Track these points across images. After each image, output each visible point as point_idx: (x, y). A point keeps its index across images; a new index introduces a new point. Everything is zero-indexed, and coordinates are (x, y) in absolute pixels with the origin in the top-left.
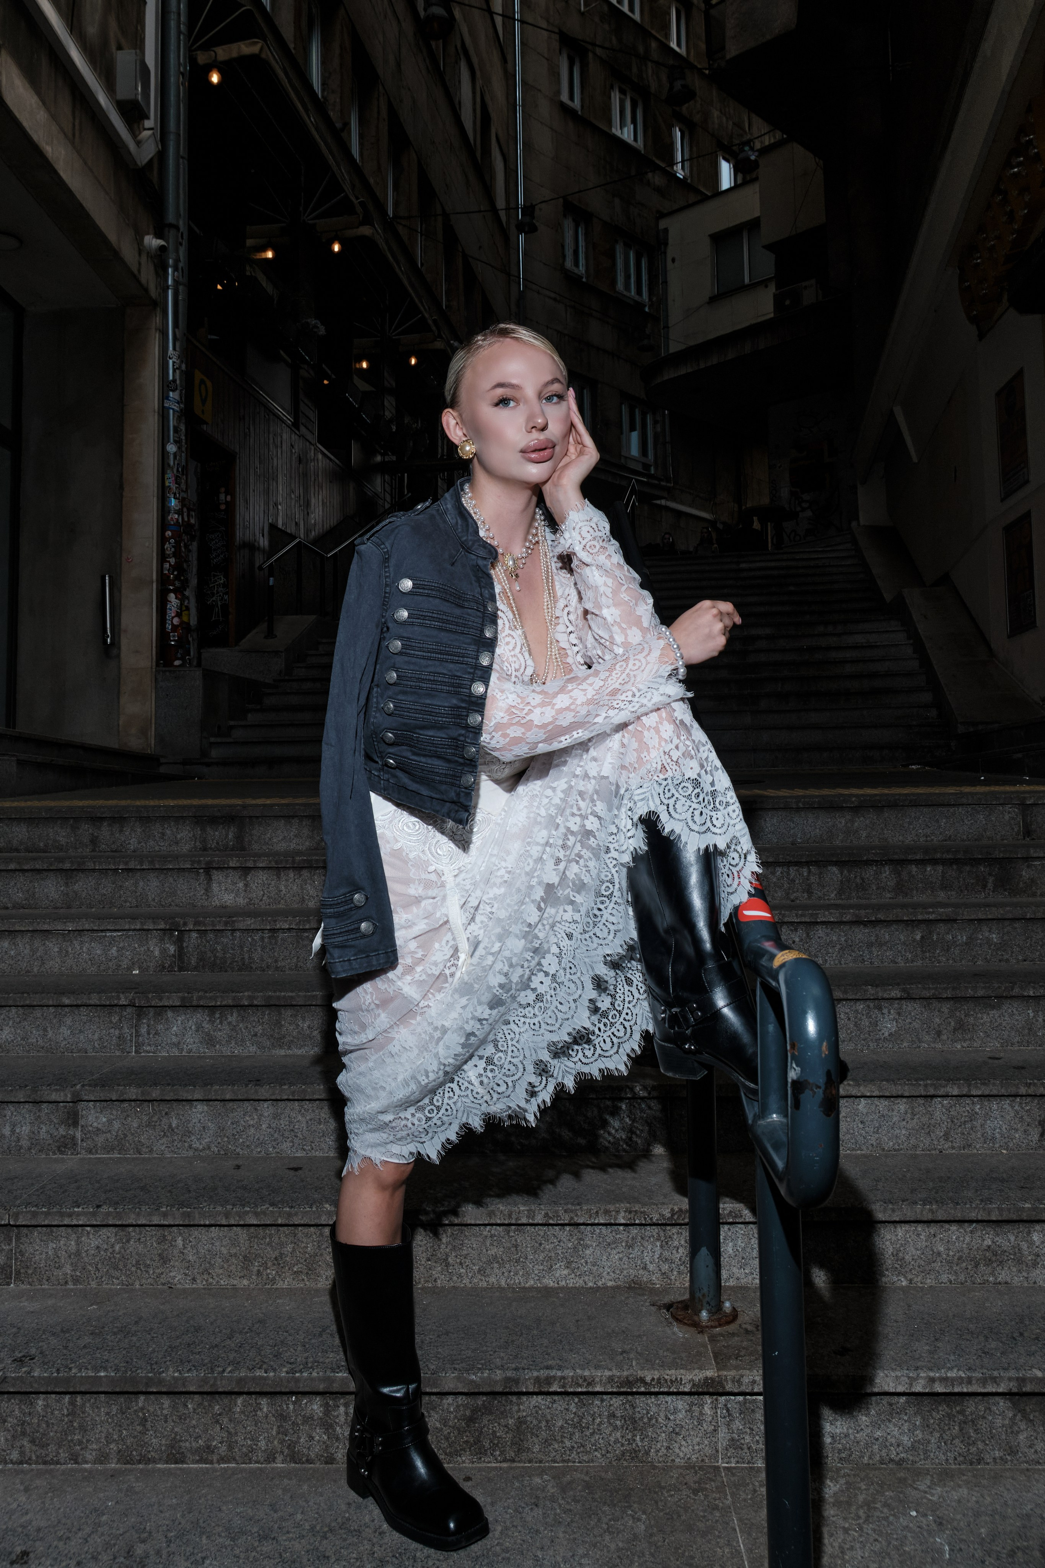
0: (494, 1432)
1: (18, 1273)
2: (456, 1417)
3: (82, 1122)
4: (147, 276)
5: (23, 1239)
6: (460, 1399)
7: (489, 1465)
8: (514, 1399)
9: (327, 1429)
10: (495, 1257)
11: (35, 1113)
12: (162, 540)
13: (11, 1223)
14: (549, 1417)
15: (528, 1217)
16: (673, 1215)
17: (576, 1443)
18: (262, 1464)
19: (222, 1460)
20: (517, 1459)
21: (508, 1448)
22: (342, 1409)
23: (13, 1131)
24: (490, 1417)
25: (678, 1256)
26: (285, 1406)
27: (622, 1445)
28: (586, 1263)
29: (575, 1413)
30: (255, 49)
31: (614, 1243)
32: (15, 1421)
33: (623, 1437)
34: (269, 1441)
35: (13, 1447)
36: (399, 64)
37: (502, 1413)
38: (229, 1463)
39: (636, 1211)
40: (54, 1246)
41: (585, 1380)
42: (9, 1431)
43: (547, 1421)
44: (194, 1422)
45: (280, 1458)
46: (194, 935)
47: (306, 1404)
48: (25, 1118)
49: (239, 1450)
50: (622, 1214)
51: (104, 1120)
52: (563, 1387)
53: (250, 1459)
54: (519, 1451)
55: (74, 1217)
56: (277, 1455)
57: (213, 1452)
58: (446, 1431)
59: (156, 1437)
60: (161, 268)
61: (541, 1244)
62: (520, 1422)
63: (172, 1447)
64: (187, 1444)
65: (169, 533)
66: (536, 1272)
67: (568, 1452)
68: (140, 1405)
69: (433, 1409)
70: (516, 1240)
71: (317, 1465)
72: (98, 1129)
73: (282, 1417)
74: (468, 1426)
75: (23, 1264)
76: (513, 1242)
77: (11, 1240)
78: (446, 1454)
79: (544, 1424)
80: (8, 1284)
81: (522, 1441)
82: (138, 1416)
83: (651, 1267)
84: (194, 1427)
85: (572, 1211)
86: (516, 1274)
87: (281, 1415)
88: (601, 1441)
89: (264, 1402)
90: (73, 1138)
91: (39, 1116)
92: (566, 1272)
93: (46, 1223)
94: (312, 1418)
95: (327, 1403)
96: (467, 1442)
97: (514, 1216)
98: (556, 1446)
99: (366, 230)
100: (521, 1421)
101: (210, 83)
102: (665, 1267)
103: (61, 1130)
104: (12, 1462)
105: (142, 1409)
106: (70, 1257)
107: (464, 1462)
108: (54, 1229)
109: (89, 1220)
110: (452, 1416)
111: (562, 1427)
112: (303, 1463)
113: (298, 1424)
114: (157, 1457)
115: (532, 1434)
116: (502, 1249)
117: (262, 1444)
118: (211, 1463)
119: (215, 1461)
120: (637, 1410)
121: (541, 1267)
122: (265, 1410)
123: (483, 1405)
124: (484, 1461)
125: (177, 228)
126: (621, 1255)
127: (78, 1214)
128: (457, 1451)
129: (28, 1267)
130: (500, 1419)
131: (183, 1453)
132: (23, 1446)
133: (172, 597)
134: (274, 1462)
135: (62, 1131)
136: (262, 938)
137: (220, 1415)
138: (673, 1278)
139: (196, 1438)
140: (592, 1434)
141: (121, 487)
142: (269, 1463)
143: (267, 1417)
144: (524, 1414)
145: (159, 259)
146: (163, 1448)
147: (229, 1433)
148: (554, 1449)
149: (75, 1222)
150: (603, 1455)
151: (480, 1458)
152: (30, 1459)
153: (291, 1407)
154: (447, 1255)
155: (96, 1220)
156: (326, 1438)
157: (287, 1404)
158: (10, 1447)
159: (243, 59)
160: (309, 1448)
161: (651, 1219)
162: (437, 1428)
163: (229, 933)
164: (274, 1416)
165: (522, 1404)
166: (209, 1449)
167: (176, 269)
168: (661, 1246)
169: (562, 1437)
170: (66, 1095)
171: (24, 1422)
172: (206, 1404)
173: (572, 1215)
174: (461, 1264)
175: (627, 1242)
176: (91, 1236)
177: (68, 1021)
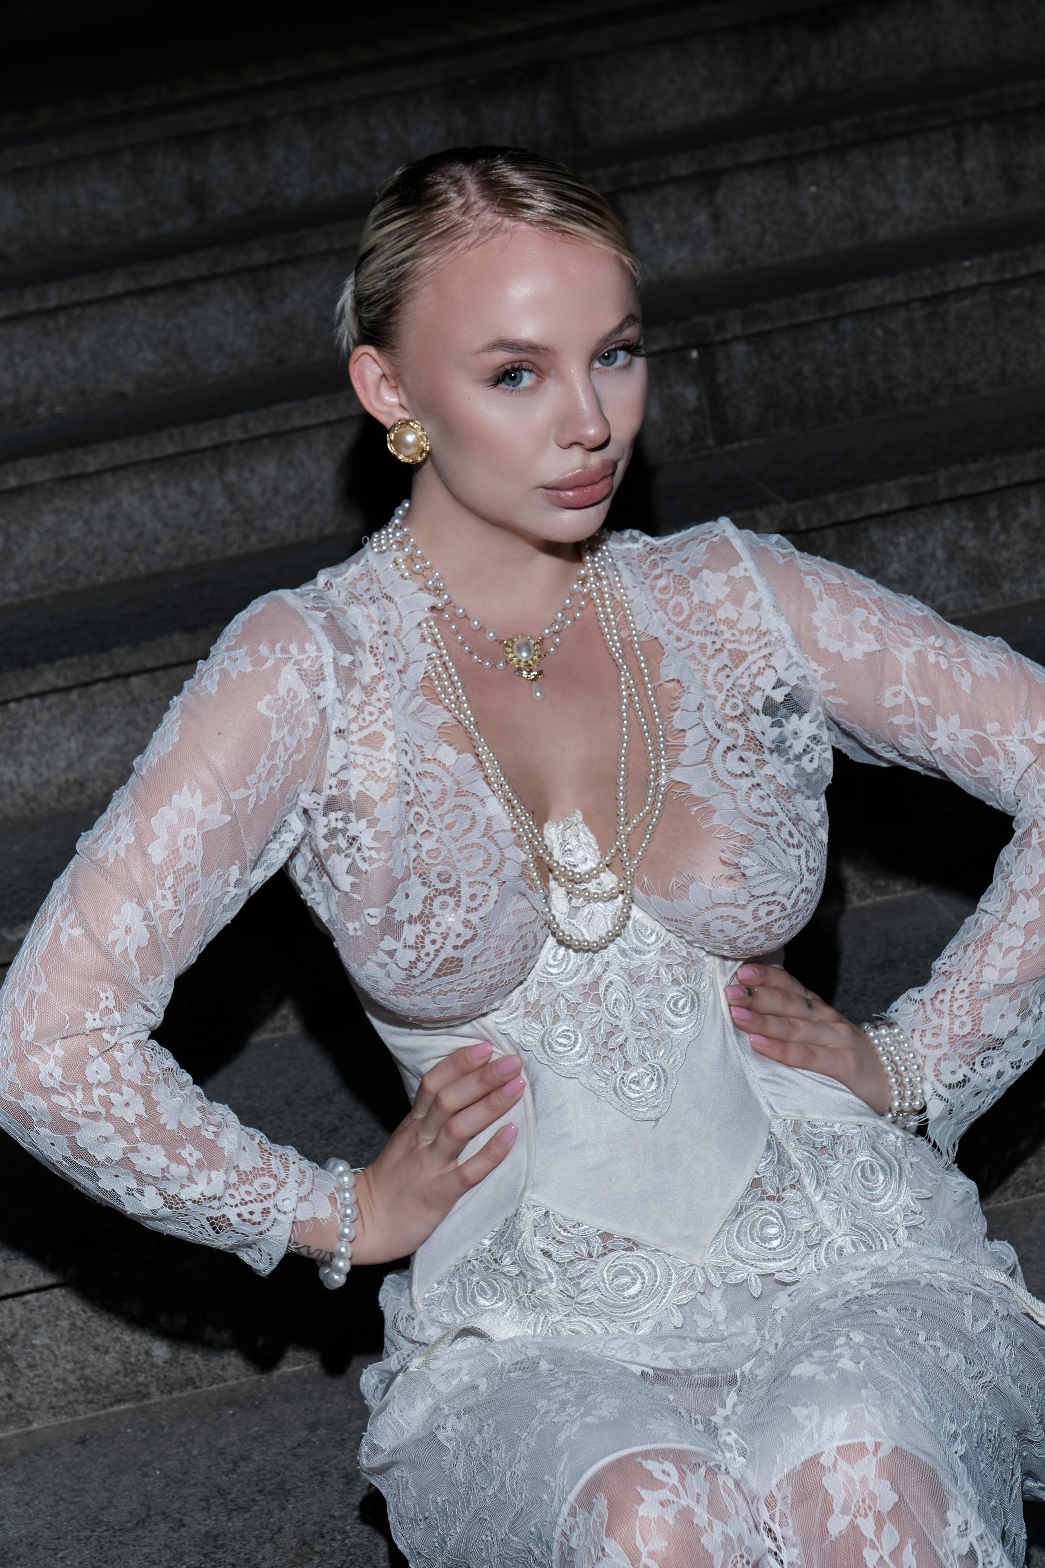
46: (740, 349)
136: (909, 324)
163: (825, 328)
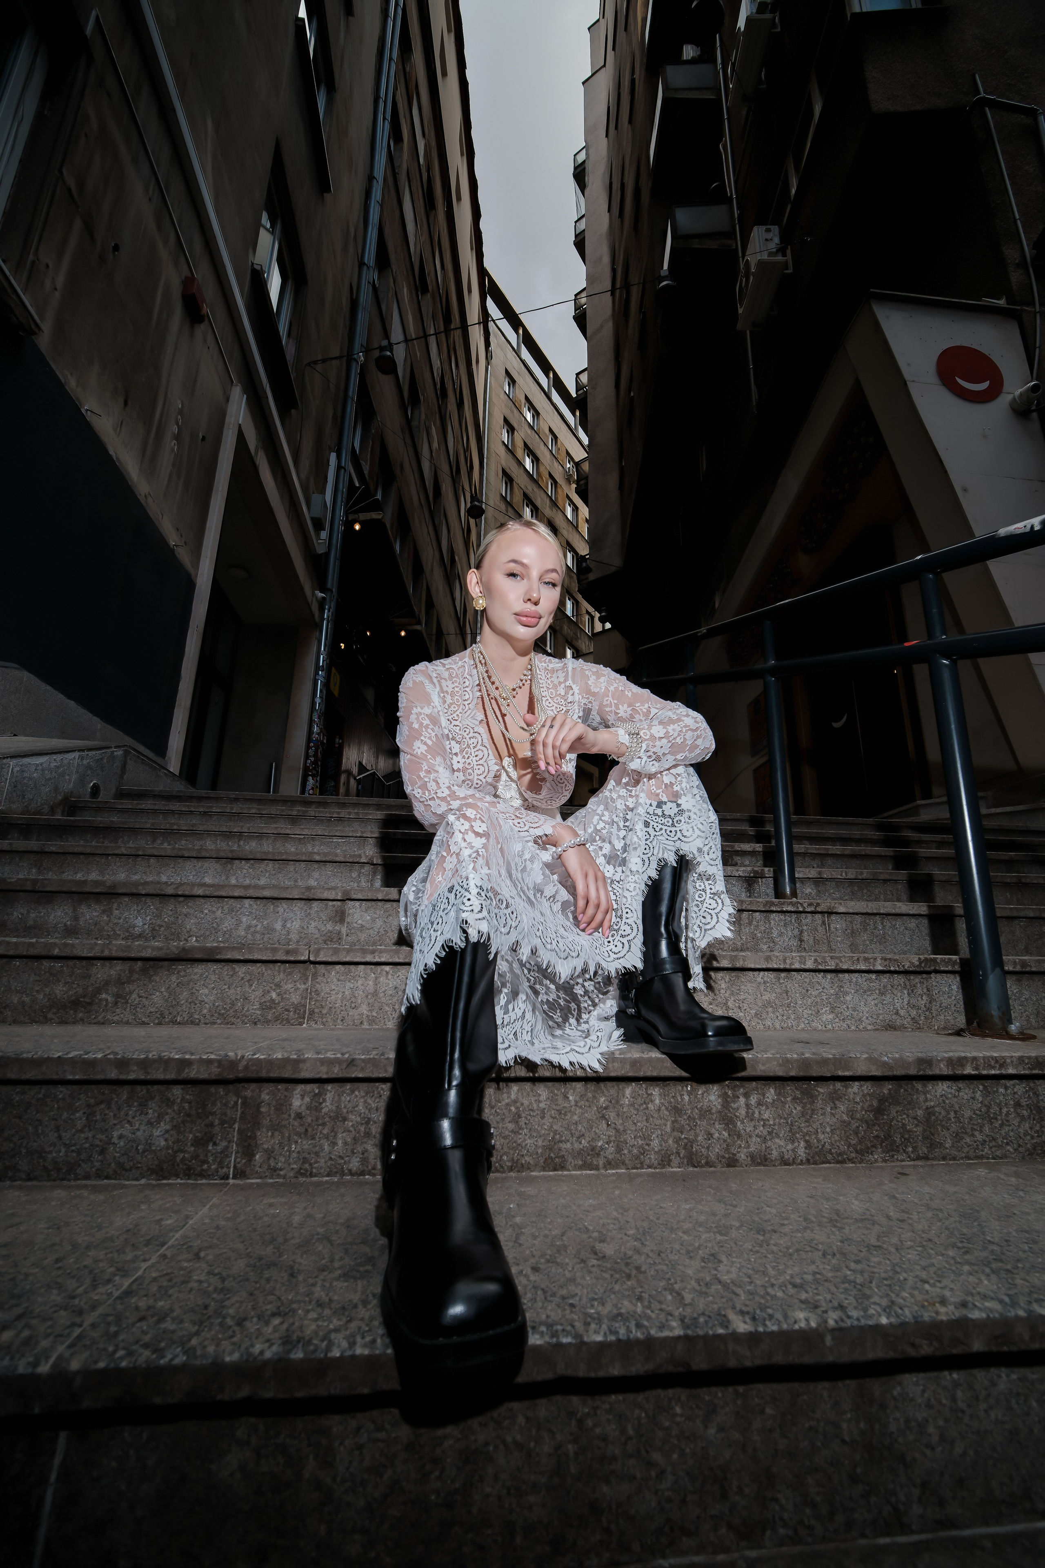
0: (904, 1124)
1: (312, 1013)
2: (863, 1108)
3: (348, 919)
4: (315, 608)
5: (320, 979)
6: (867, 1087)
7: (903, 1163)
8: (919, 1086)
9: (727, 1125)
10: (769, 1002)
11: (306, 911)
12: (308, 747)
13: (312, 959)
14: (957, 1107)
15: (800, 962)
16: (921, 963)
17: (987, 1136)
18: (655, 1168)
19: (609, 1164)
20: (930, 1156)
21: (920, 1144)
22: (742, 1100)
23: (284, 926)
24: (899, 1108)
25: (923, 1002)
26: (679, 1098)
27: (1032, 1138)
28: (848, 1008)
29: (981, 1103)
30: (380, 517)
31: (869, 990)
32: (358, 1119)
33: (1031, 1128)
34: (663, 1139)
35: (353, 1153)
36: (432, 569)
37: (910, 1103)
38: (617, 1168)
39: (890, 959)
40: (352, 986)
41: (997, 1062)
42: (350, 1131)
43: (955, 1112)
44: (576, 1118)
45: (675, 1160)
47: (703, 1094)
48: (296, 915)
49: (630, 1152)
50: (879, 961)
51: (369, 918)
52: (977, 1069)
53: (642, 1163)
54: (932, 1146)
55: (376, 954)
56: (672, 1157)
57: (598, 1155)
58: (854, 1124)
59: (531, 1137)
60: (322, 609)
61: (807, 991)
62: (929, 1114)
63: (551, 1149)
64: (568, 1145)
65: (312, 744)
66: (806, 1016)
67: (980, 1147)
68: (513, 1096)
69: (838, 1099)
70: (786, 987)
71: (719, 1168)
72: (362, 926)
73: (677, 1110)
74: (876, 1119)
75: (318, 1004)
76: (784, 988)
77: (307, 979)
78: (857, 1152)
79: (952, 1115)
80: (301, 1024)
81: (933, 1135)
82: (510, 1110)
83: (902, 1012)
84: (576, 1123)
85: (837, 958)
86: (789, 1018)
87: (675, 1108)
88: (1012, 1134)
89: (656, 1091)
90: (339, 932)
91: (309, 914)
92: (831, 1016)
93: (348, 959)
94: (709, 1111)
95: (726, 1093)
96: (877, 1137)
97: (788, 961)
98: (968, 1140)
99: (418, 627)
100: (929, 1112)
101: (355, 530)
102: (914, 1013)
103: (328, 926)
104: (351, 1173)
105: (515, 1102)
106: (367, 996)
107: (876, 1161)
108: (352, 967)
109: (391, 957)
110: (859, 1107)
111: (971, 1118)
112: (702, 1166)
113: (694, 1119)
114: (531, 1162)
115: (943, 1126)
116: (774, 995)
117: (655, 1143)
118: (597, 1168)
119: (601, 1165)
120: (1041, 1098)
121: (810, 1012)
122: (657, 1102)
123: (890, 1093)
124: (897, 1160)
125: (332, 591)
126: (876, 1002)
127: (381, 952)
128: (868, 1148)
129: (322, 1007)
130: (908, 1110)
131: (563, 1156)
132: (366, 1151)
133: (310, 778)
134: (669, 1165)
135: (330, 926)
137: (606, 1108)
138: (921, 1022)
139: (578, 1138)
140: (1002, 1125)
141: (287, 717)
142: (664, 1167)
143: (659, 1110)
144: (932, 1104)
145: (322, 604)
146: (540, 1151)
147: (617, 1130)
148: (966, 1143)
149: (377, 959)
150: (1015, 1150)
151: (893, 1156)
152: (374, 1168)
153: (686, 1098)
154: (727, 1000)
155: (399, 958)
156: (726, 1134)
157: (682, 1095)
158: (349, 1154)
159: (373, 521)
160: (708, 1148)
161: (903, 966)
162: (844, 1122)
164: (667, 1109)
165: (928, 1092)
166: (595, 1152)
167: (329, 611)
168: (909, 994)
169: (973, 1129)
170: (337, 894)
171: (369, 1119)
172: (590, 1095)
173: (837, 961)
174: (740, 1008)
175: (879, 990)
176: (390, 977)
177: (316, 875)
